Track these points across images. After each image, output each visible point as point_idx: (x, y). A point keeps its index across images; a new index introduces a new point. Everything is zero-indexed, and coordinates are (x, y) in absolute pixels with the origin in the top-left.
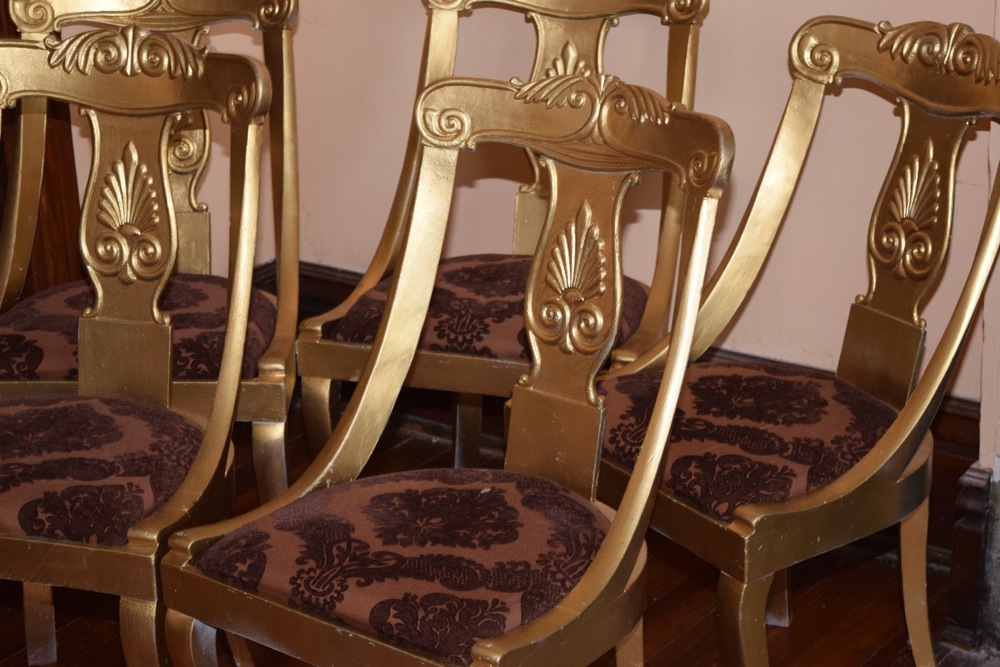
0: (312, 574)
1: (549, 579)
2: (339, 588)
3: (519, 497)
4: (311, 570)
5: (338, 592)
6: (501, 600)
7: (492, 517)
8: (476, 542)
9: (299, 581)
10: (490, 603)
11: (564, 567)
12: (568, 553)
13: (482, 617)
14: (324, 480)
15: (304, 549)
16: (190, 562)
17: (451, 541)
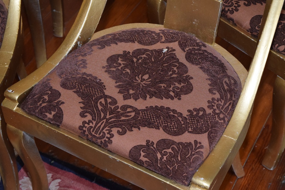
0: (91, 124)
1: (217, 119)
2: (109, 136)
3: (183, 54)
4: (90, 121)
5: (109, 138)
6: (198, 141)
7: (174, 72)
8: (172, 94)
9: (84, 129)
10: (193, 143)
11: (222, 108)
12: (222, 98)
13: (192, 155)
14: (76, 43)
15: (82, 105)
16: (18, 106)
17: (159, 94)
